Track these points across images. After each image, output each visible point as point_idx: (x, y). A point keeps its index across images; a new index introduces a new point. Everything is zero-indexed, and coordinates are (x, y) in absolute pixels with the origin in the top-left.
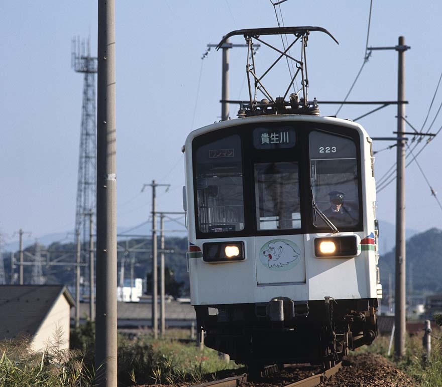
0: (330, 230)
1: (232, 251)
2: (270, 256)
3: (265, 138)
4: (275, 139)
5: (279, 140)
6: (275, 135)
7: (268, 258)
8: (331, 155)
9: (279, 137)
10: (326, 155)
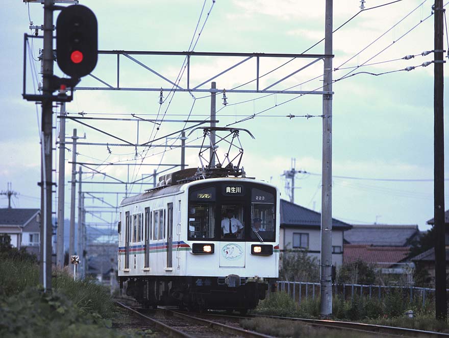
0: (259, 241)
1: (207, 249)
2: (227, 252)
3: (228, 190)
4: (233, 190)
5: (236, 191)
6: (234, 188)
7: (226, 253)
8: (261, 201)
9: (236, 189)
10: (259, 201)
